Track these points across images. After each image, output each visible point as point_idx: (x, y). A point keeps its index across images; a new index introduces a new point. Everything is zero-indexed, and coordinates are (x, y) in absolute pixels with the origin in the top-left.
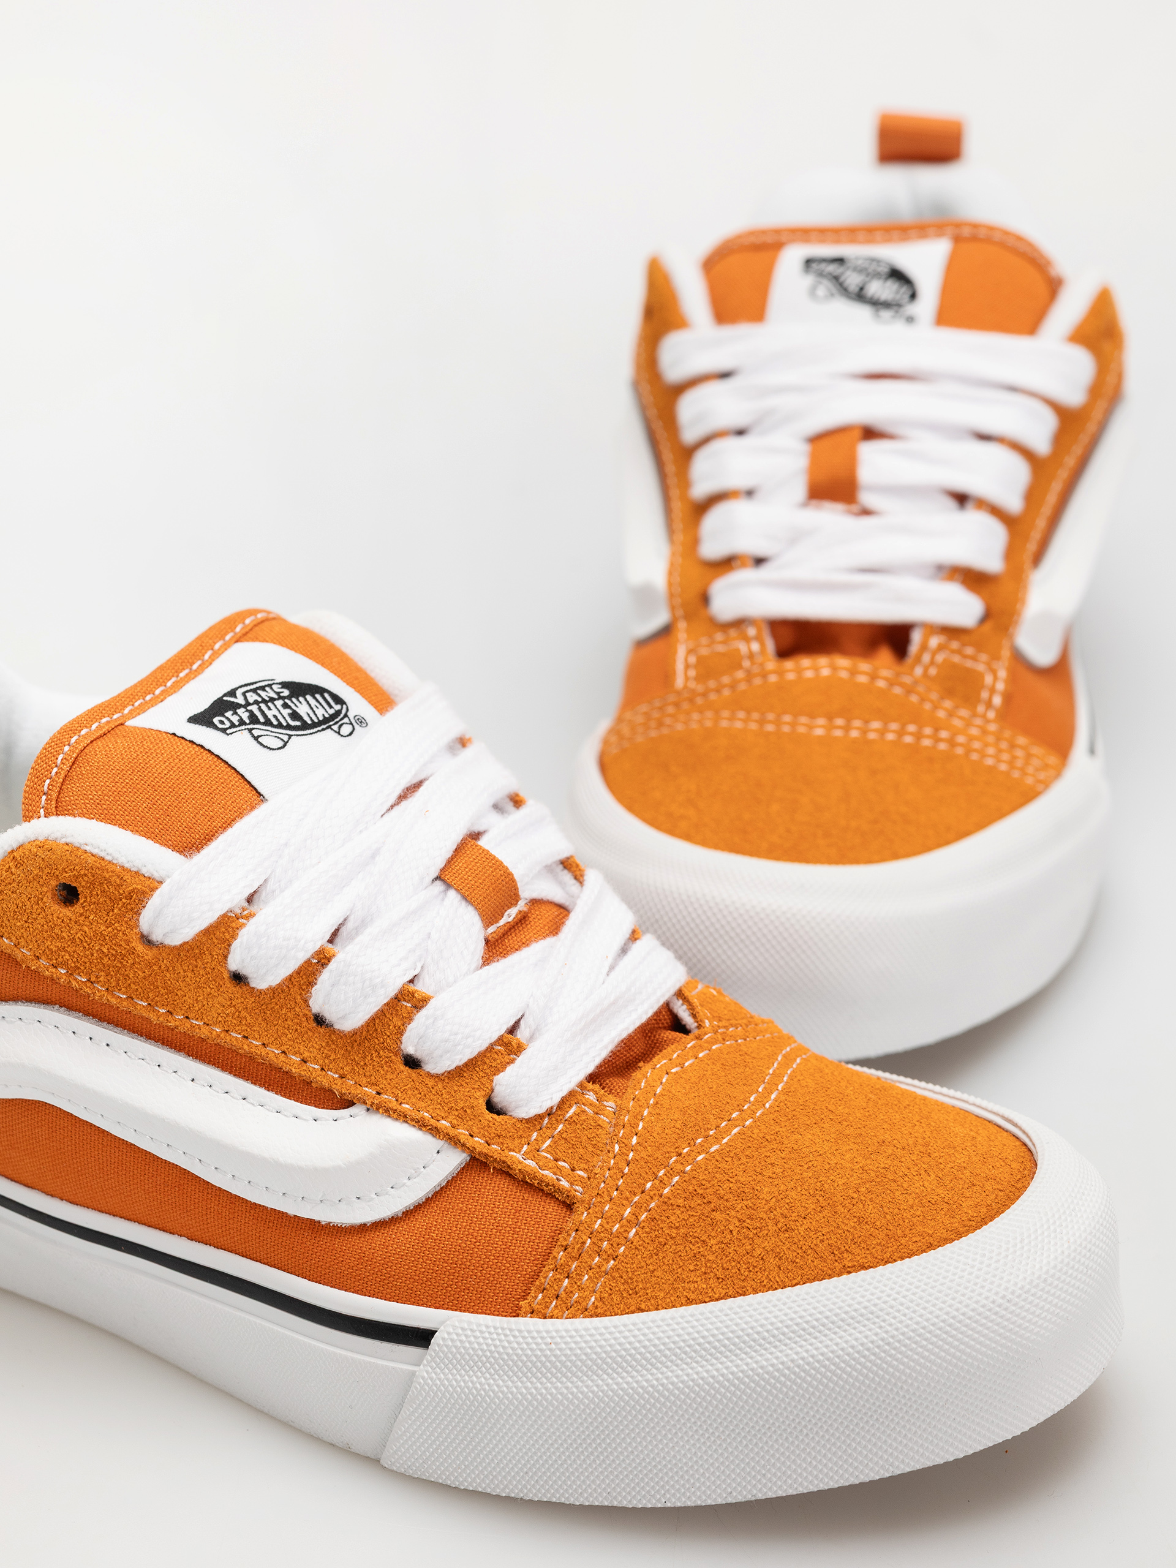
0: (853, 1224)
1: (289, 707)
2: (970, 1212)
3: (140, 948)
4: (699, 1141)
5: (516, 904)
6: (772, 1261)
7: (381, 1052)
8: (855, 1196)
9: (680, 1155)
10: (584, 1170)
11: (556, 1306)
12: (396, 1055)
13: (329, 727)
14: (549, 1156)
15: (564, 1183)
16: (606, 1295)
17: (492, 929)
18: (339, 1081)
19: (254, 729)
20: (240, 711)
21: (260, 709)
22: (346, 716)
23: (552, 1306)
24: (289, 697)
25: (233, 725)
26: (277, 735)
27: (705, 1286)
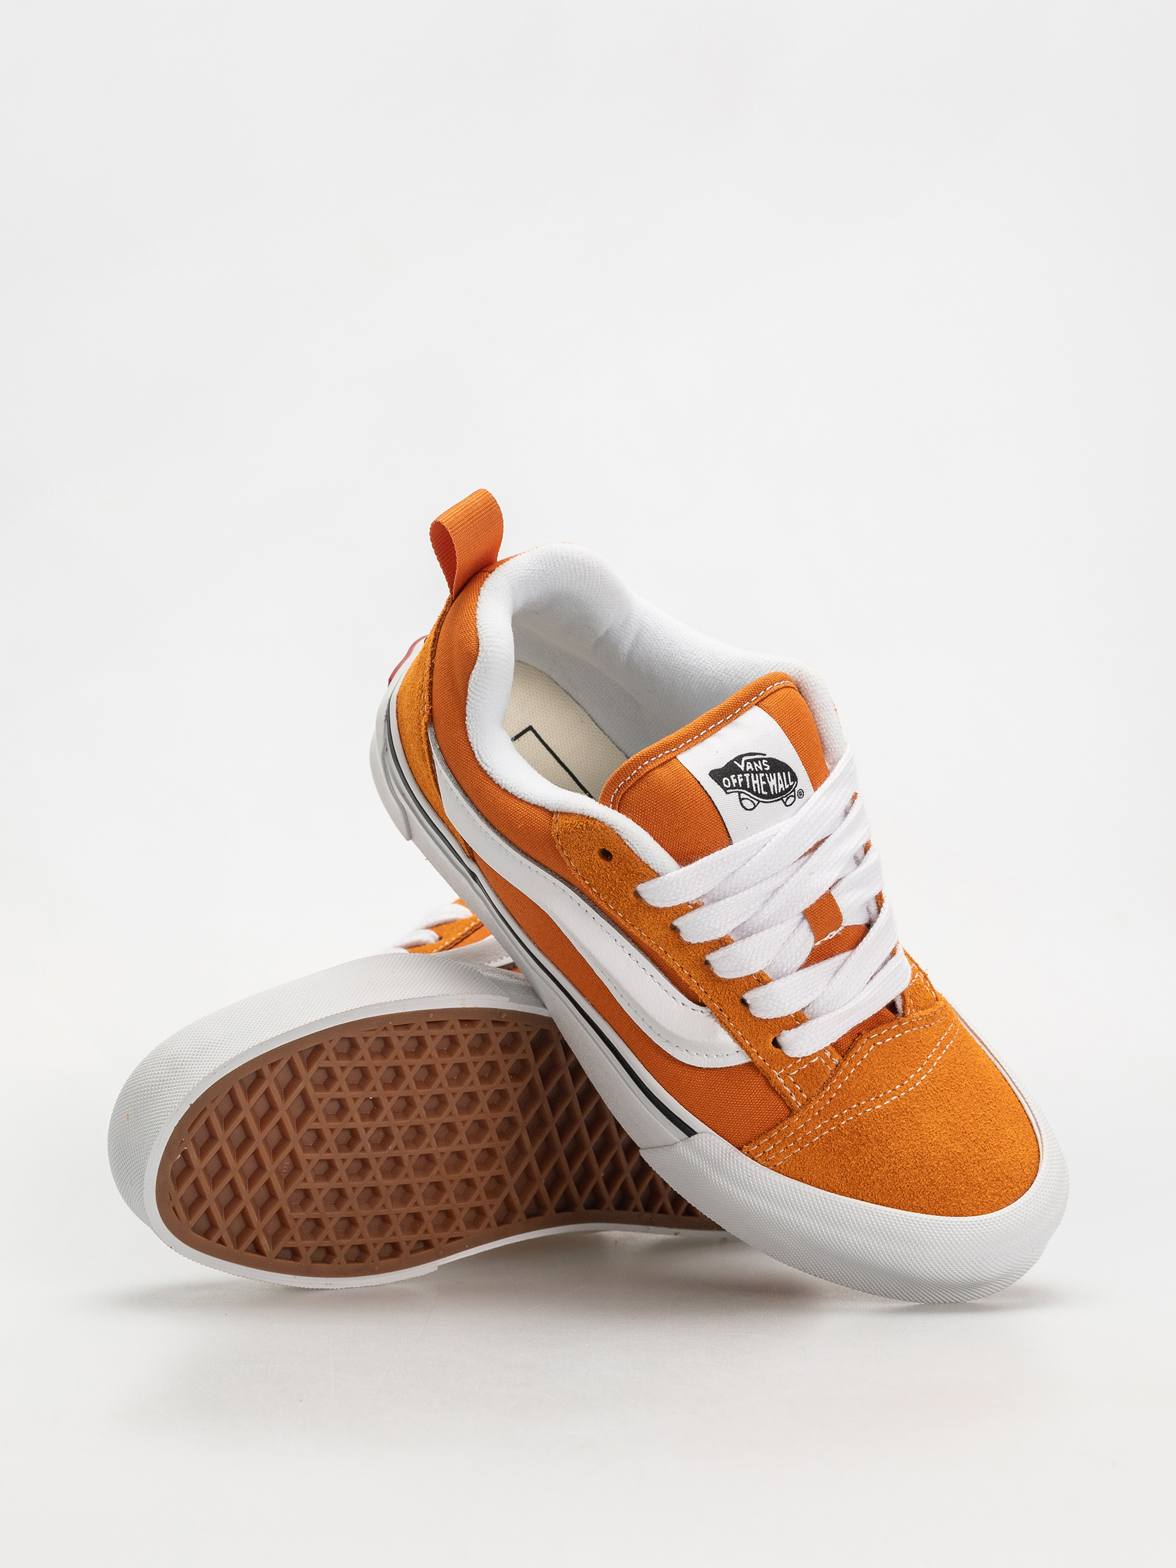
0: (927, 1183)
1: (766, 781)
2: (989, 1197)
3: (631, 896)
4: (873, 1099)
5: (837, 930)
6: (878, 1185)
7: (731, 993)
8: (936, 1166)
9: (859, 1104)
10: (806, 1094)
11: (760, 1157)
12: (738, 997)
13: (782, 799)
14: (792, 1079)
15: (794, 1098)
16: (788, 1165)
17: (819, 943)
18: (704, 994)
19: (742, 792)
20: (740, 776)
21: (750, 777)
22: (794, 790)
23: (759, 1155)
24: (768, 772)
25: (732, 787)
26: (753, 800)
27: (839, 1183)
